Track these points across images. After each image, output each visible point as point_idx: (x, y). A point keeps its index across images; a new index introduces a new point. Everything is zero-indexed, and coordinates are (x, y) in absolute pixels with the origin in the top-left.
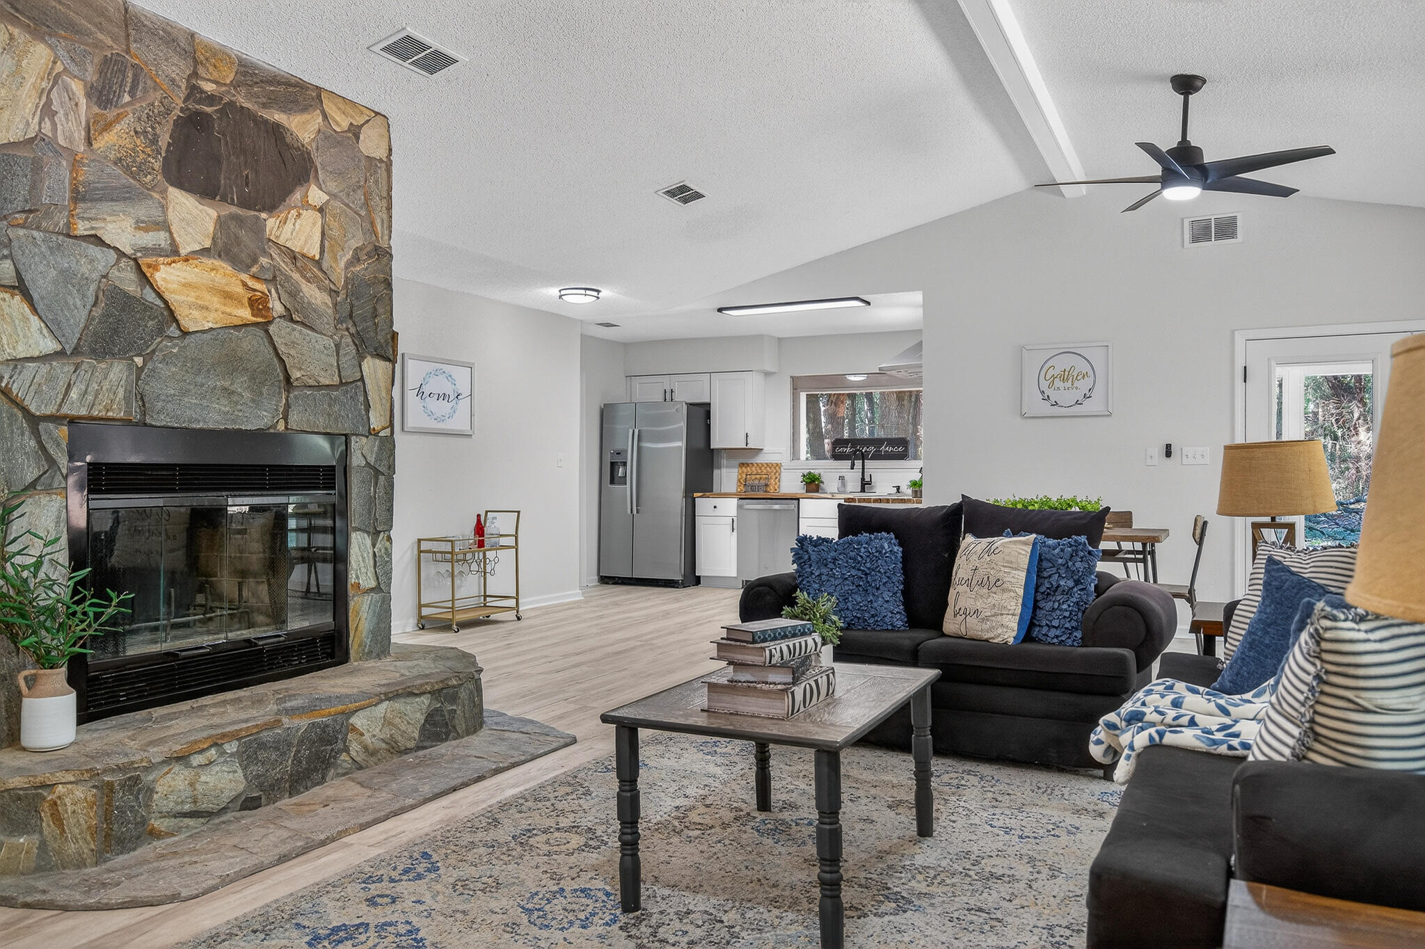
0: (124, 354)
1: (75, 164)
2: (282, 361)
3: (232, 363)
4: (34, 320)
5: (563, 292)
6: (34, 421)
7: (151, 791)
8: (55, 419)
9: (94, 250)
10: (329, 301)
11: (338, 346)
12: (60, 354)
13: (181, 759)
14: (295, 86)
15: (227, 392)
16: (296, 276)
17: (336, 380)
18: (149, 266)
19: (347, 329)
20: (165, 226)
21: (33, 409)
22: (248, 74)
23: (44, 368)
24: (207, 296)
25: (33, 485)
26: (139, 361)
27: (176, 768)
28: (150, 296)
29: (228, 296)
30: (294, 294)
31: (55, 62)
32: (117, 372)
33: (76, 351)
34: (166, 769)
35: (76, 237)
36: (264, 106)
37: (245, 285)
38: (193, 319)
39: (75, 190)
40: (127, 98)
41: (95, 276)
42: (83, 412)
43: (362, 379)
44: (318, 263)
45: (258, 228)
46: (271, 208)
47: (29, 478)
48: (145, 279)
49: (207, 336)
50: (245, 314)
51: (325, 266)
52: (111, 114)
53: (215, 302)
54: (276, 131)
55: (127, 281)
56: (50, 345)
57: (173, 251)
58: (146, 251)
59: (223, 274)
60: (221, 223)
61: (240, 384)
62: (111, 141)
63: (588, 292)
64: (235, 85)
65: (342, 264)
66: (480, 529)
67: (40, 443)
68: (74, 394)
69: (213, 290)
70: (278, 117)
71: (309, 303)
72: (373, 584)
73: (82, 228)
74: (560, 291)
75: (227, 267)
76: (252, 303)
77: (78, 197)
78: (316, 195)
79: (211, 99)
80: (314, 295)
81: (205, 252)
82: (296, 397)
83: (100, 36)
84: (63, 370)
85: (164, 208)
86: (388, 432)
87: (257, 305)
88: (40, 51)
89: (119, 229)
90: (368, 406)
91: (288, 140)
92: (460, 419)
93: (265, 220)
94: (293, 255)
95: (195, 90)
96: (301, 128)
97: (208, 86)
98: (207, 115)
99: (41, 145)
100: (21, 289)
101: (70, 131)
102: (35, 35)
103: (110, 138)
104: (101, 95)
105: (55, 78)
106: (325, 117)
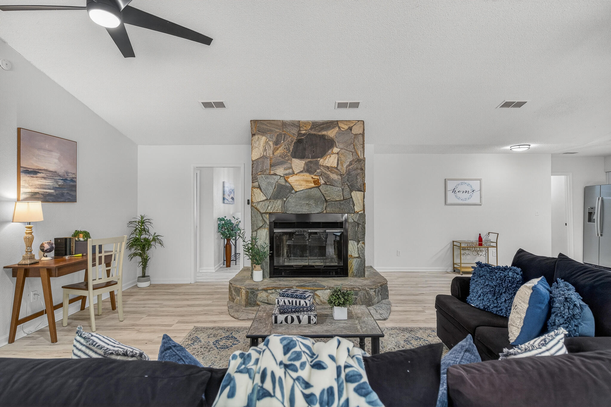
0: (281, 198)
1: (271, 159)
2: (323, 195)
3: (309, 197)
4: (262, 193)
5: (512, 148)
6: (262, 214)
7: (257, 295)
8: (266, 213)
9: (274, 177)
10: (340, 177)
11: (343, 190)
12: (267, 199)
13: (266, 290)
14: (330, 123)
15: (308, 204)
16: (329, 173)
17: (342, 198)
18: (287, 178)
19: (347, 184)
20: (291, 168)
21: (261, 212)
22: (315, 125)
23: (264, 203)
24: (302, 182)
25: (261, 227)
26: (285, 199)
27: (264, 292)
28: (288, 184)
29: (307, 181)
30: (328, 177)
31: (267, 139)
32: (279, 202)
33: (270, 199)
34: (261, 292)
35: (271, 175)
36: (320, 131)
37: (312, 178)
38: (297, 188)
39: (271, 165)
40: (282, 141)
41: (275, 182)
42: (271, 211)
43: (351, 197)
44: (337, 168)
45: (317, 163)
46: (322, 157)
47: (261, 225)
48: (286, 181)
49: (302, 192)
50: (313, 185)
51: (339, 168)
52: (278, 146)
53: (304, 183)
54: (323, 136)
55: (282, 182)
56: (265, 198)
57: (293, 173)
58: (286, 174)
59: (307, 176)
60: (306, 164)
61: (312, 202)
62: (278, 153)
63: (520, 147)
64: (311, 129)
65: (345, 167)
66: (480, 239)
67: (262, 218)
68: (269, 208)
69: (304, 180)
70: (324, 133)
71: (333, 179)
72: (357, 256)
73: (272, 172)
74: (511, 147)
75: (308, 174)
76: (314, 182)
77: (271, 166)
78: (336, 150)
79: (304, 134)
80: (334, 177)
81: (301, 172)
82: (328, 204)
83: (277, 130)
84: (267, 203)
85: (291, 164)
86: (362, 212)
87: (316, 182)
88: (264, 138)
89: (280, 171)
90: (354, 205)
91: (326, 138)
92: (475, 199)
93: (319, 160)
94: (328, 167)
95: (299, 134)
96: (331, 133)
97: (303, 132)
98: (302, 139)
99: (264, 157)
100: (259, 187)
101: (269, 153)
102: (263, 135)
103: (278, 151)
104: (276, 143)
105: (267, 143)
106: (339, 128)
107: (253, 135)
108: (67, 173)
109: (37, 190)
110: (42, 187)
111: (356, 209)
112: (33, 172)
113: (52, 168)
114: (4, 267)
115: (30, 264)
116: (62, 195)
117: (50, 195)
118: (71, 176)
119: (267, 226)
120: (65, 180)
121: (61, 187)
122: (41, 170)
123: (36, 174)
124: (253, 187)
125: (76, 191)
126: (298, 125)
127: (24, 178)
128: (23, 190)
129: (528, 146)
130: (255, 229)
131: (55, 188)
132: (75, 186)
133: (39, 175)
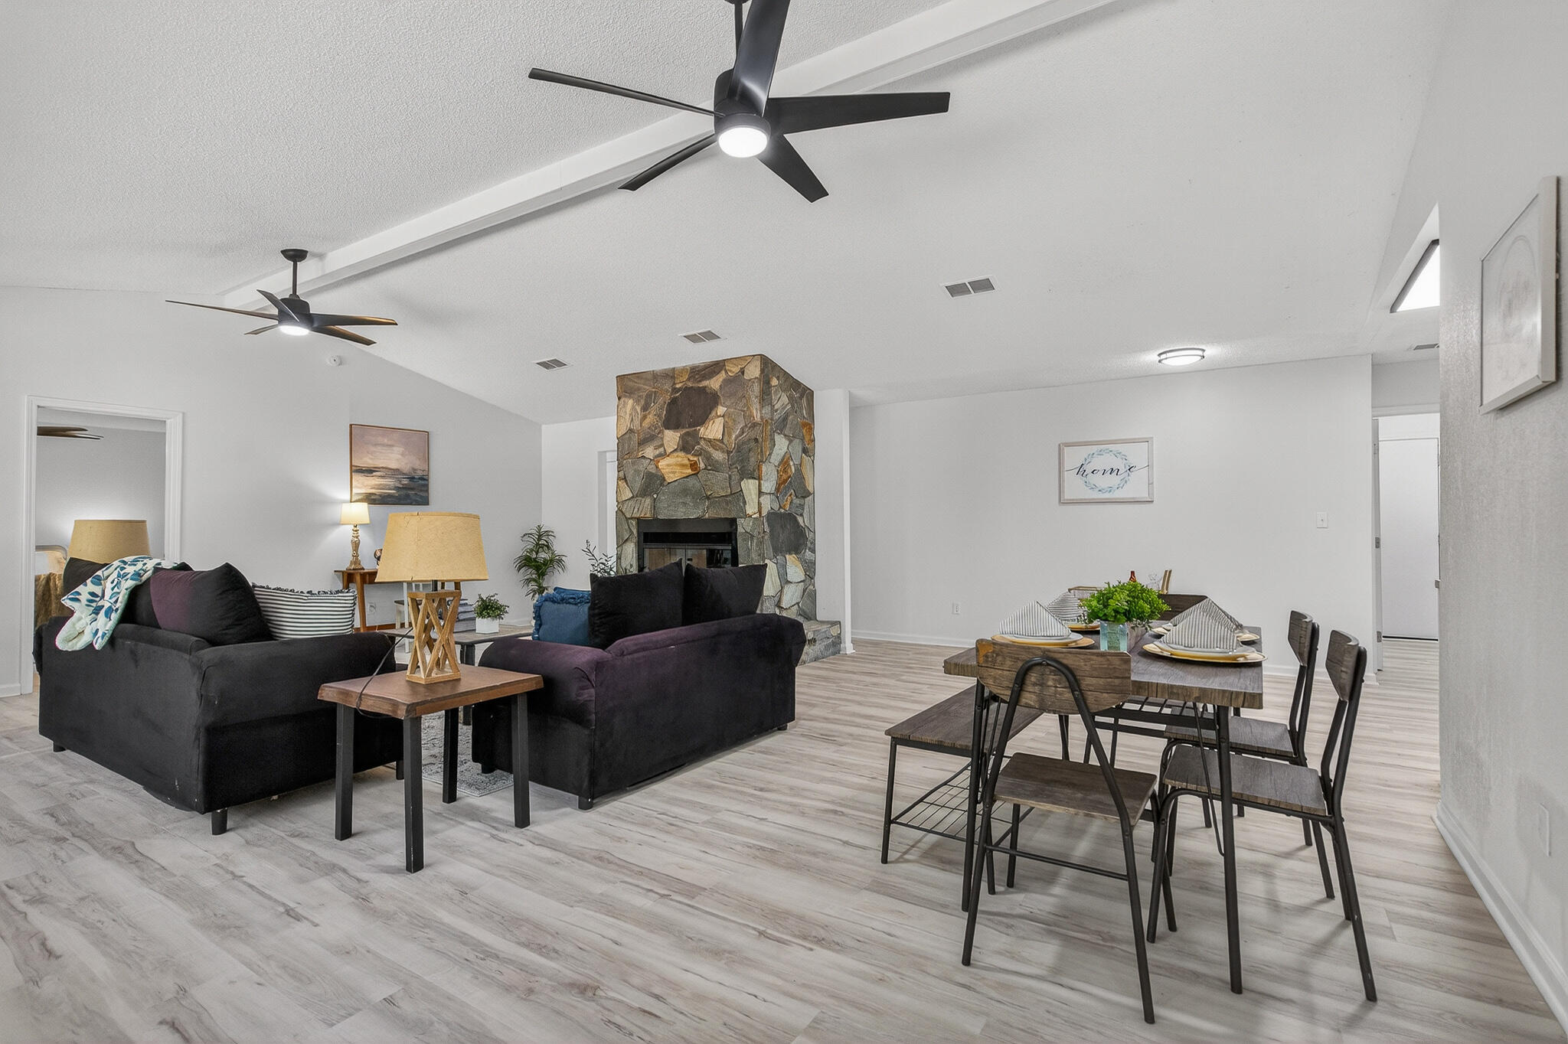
0: (650, 495)
1: (638, 434)
2: (704, 488)
3: (685, 492)
4: (627, 488)
6: (627, 519)
8: (632, 518)
9: (643, 461)
10: (726, 456)
11: (730, 477)
12: (633, 497)
14: (714, 365)
15: (684, 504)
16: (711, 450)
17: (729, 492)
18: (658, 462)
19: (736, 467)
20: (663, 445)
21: (628, 516)
22: (694, 372)
23: (631, 503)
24: (675, 468)
25: (628, 540)
26: (655, 496)
28: (658, 472)
29: (683, 466)
30: (708, 458)
31: (634, 403)
32: (648, 501)
33: (637, 496)
35: (639, 458)
36: (700, 381)
37: (689, 459)
38: (670, 478)
39: (638, 443)
40: (653, 404)
41: (644, 469)
42: (639, 516)
43: (742, 490)
44: (722, 441)
45: (697, 432)
46: (702, 423)
47: (627, 537)
48: (657, 467)
49: (676, 483)
50: (689, 471)
51: (725, 441)
52: (647, 413)
53: (678, 469)
54: (704, 390)
55: (652, 469)
56: (630, 495)
57: (665, 454)
58: (656, 456)
59: (682, 458)
60: (682, 437)
61: (688, 500)
62: (646, 424)
63: (1173, 354)
64: (689, 379)
65: (734, 438)
67: (629, 527)
68: (636, 510)
69: (676, 465)
70: (705, 383)
71: (717, 461)
73: (640, 454)
74: (1158, 356)
75: (682, 454)
76: (691, 466)
78: (721, 410)
79: (680, 389)
80: (718, 456)
81: (675, 451)
82: (710, 503)
83: (646, 387)
84: (634, 503)
85: (662, 438)
86: (757, 515)
87: (693, 465)
88: (631, 402)
89: (650, 452)
90: (745, 503)
91: (708, 391)
92: (1135, 487)
93: (699, 429)
94: (710, 441)
95: (675, 390)
96: (715, 383)
97: (678, 386)
98: (676, 398)
99: (631, 431)
100: (625, 479)
101: (637, 422)
102: (630, 397)
103: (648, 421)
104: (645, 408)
105: (633, 408)
106: (726, 372)
107: (619, 398)
108: (415, 470)
109: (373, 491)
110: (380, 487)
111: (749, 511)
112: (369, 471)
113: (394, 466)
114: (335, 571)
115: (354, 569)
116: (408, 496)
117: (390, 496)
118: (420, 473)
119: (635, 540)
120: (412, 479)
121: (405, 488)
122: (379, 468)
123: (372, 473)
124: (619, 479)
125: (427, 491)
126: (670, 375)
127: (359, 479)
128: (355, 491)
129: (1200, 353)
130: (621, 543)
131: (397, 488)
132: (427, 486)
133: (374, 474)
